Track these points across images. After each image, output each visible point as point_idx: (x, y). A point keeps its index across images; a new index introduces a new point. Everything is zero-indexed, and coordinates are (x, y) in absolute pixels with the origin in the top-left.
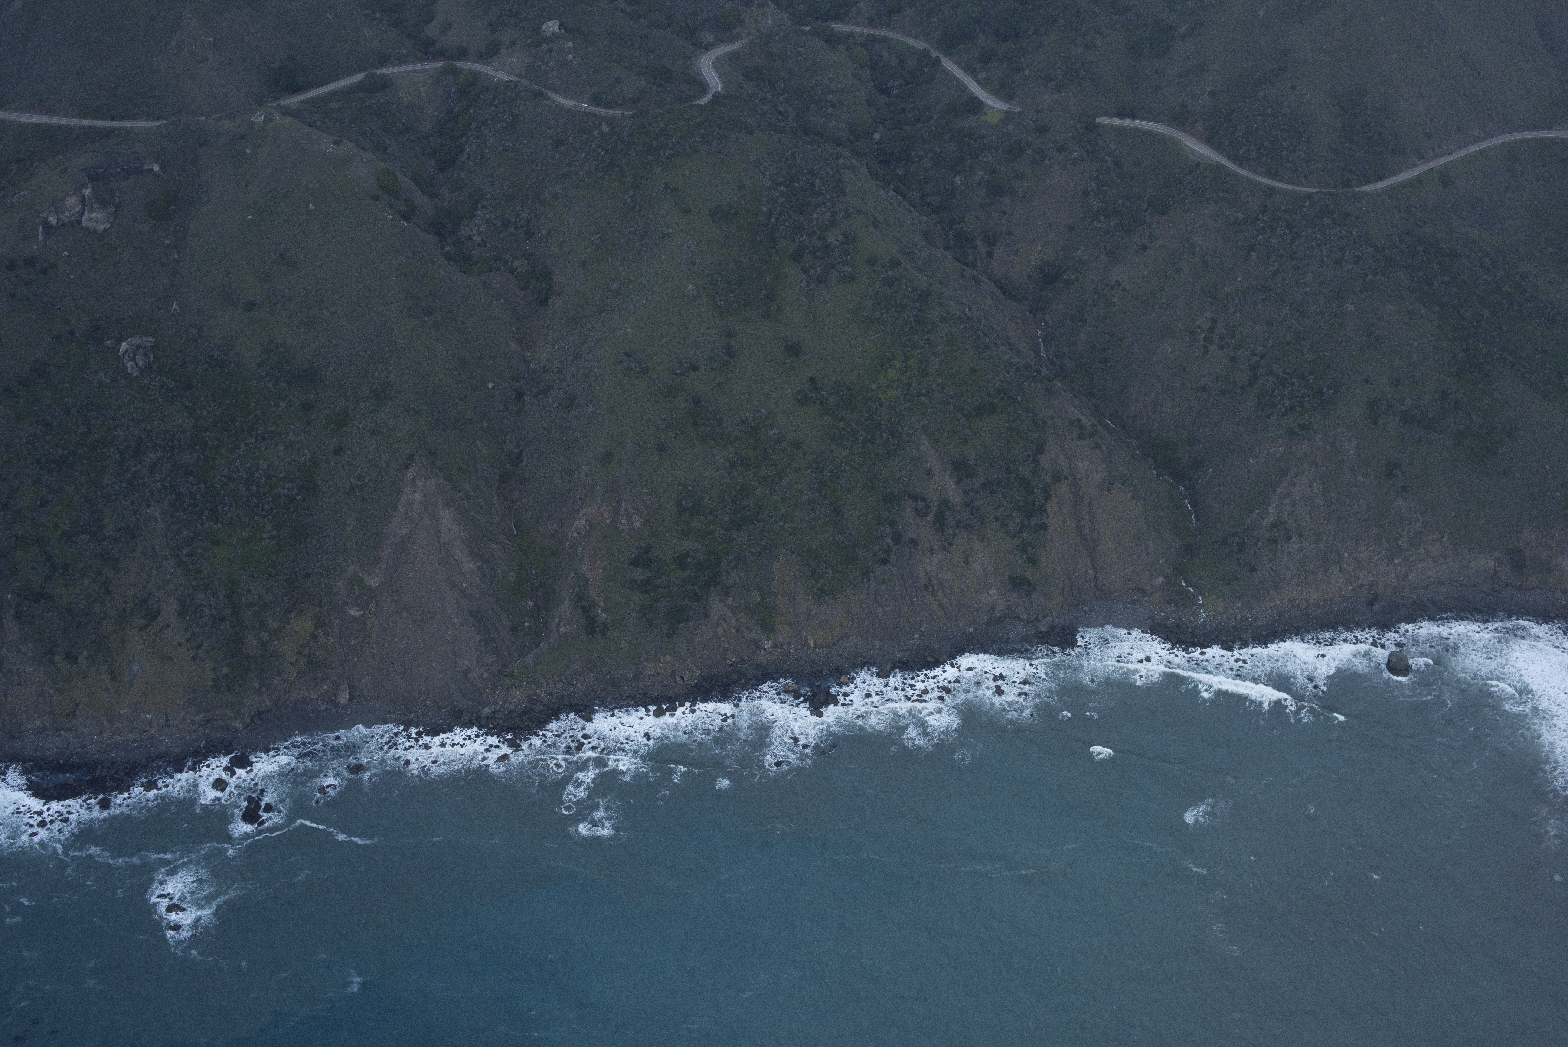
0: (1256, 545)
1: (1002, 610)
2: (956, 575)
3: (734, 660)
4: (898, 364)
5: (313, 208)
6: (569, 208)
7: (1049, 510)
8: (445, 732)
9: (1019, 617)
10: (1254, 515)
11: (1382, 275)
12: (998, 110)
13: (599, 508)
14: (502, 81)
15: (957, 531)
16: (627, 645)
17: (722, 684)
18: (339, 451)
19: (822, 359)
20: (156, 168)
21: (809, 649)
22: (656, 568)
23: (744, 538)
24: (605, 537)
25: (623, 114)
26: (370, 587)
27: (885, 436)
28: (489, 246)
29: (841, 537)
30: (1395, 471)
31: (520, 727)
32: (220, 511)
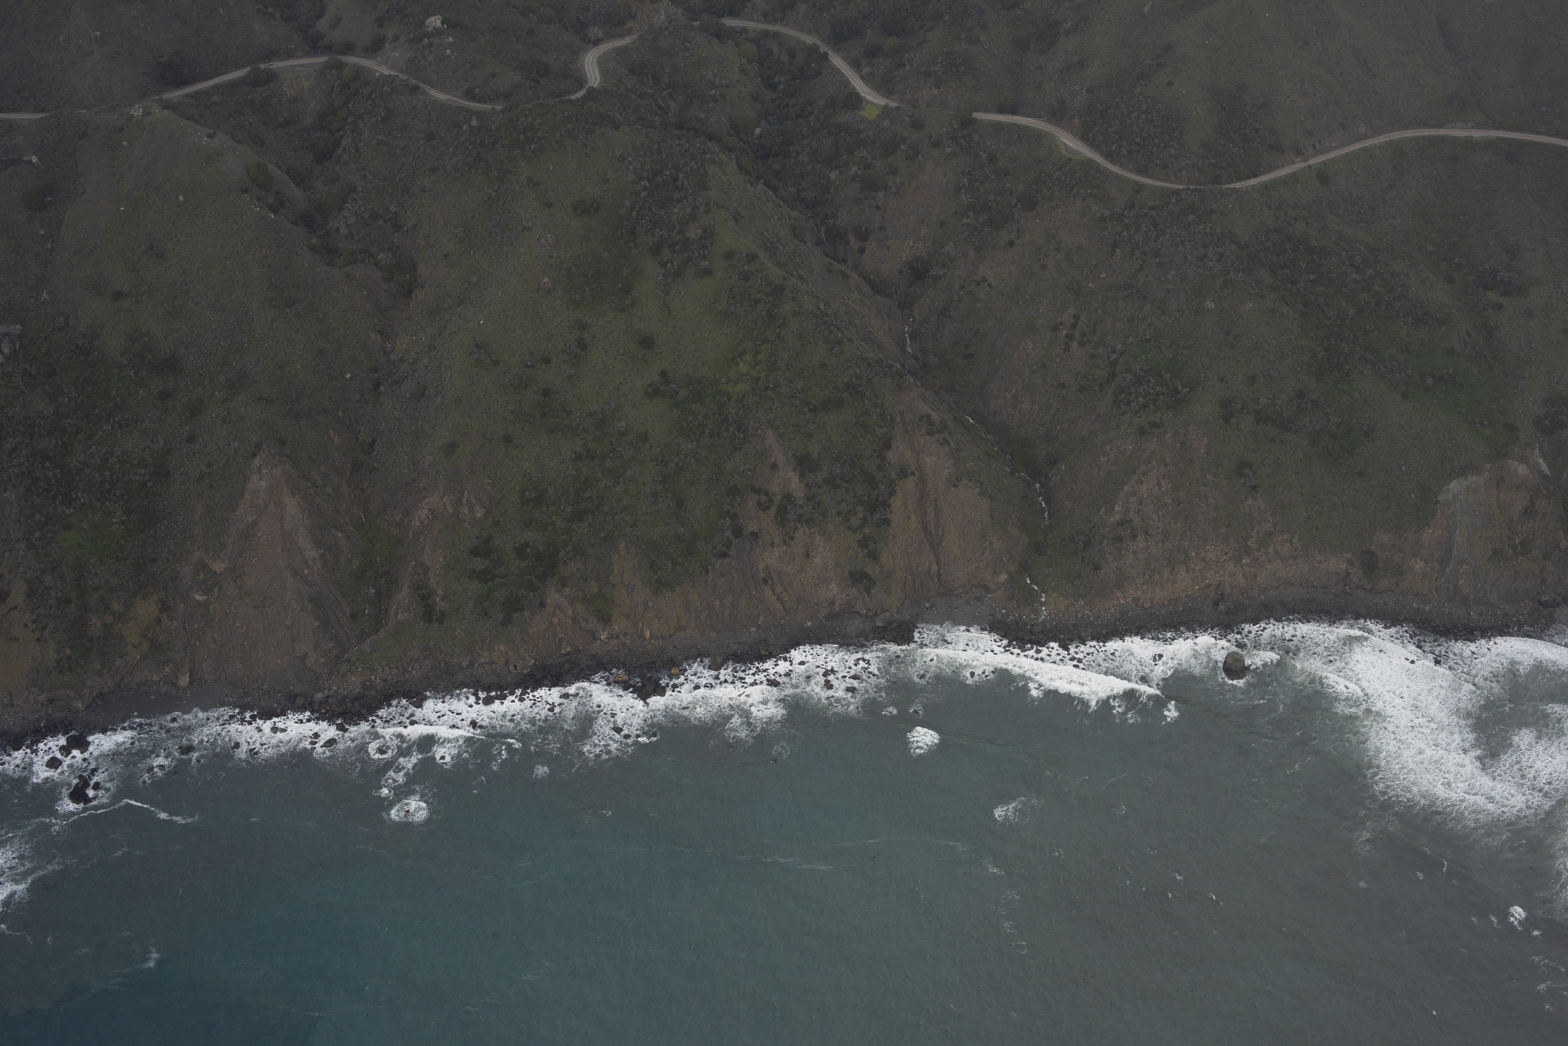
0: (1101, 543)
1: (841, 605)
2: (796, 569)
3: (568, 650)
4: (748, 358)
5: (183, 199)
6: (436, 201)
7: (893, 505)
8: (277, 716)
9: (858, 613)
10: (1101, 513)
11: (1244, 273)
12: (876, 105)
13: (442, 498)
14: (382, 75)
15: (798, 525)
16: (462, 634)
17: (554, 673)
18: (191, 439)
19: (674, 353)
20: (34, 159)
21: (644, 639)
22: (496, 558)
23: (584, 529)
24: (447, 526)
25: (493, 109)
26: (215, 572)
27: (732, 429)
28: (356, 238)
29: (682, 530)
30: (1245, 471)
31: (350, 712)
32: (74, 496)
